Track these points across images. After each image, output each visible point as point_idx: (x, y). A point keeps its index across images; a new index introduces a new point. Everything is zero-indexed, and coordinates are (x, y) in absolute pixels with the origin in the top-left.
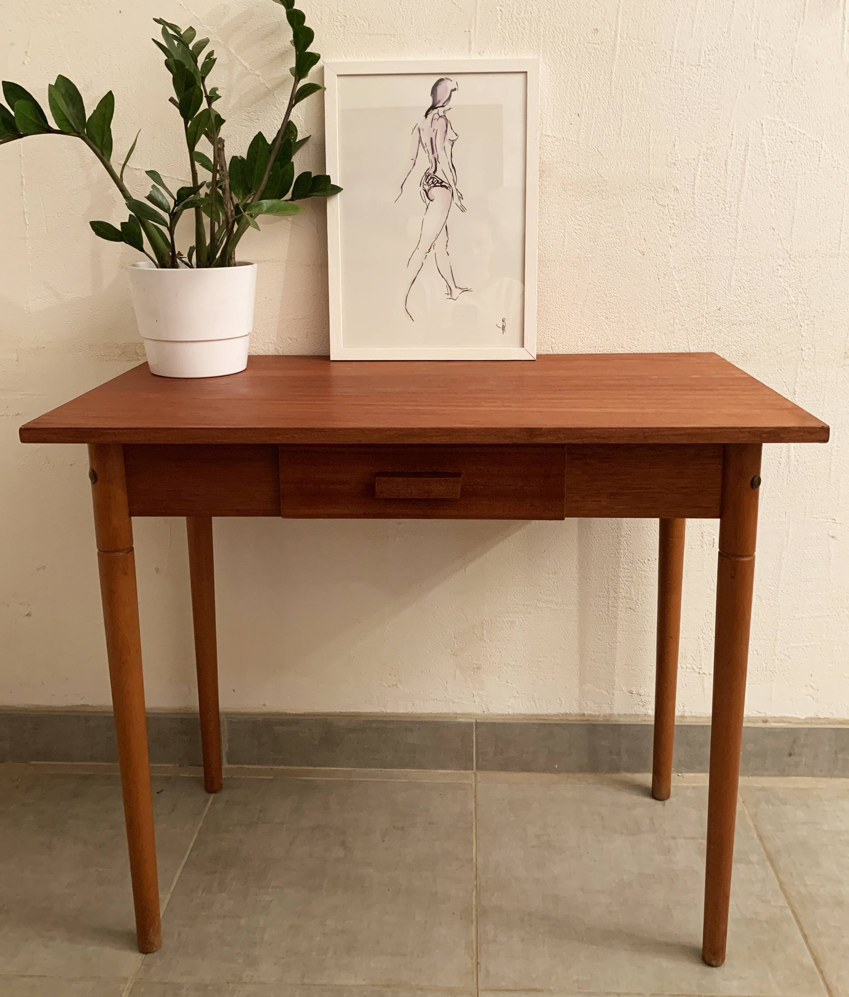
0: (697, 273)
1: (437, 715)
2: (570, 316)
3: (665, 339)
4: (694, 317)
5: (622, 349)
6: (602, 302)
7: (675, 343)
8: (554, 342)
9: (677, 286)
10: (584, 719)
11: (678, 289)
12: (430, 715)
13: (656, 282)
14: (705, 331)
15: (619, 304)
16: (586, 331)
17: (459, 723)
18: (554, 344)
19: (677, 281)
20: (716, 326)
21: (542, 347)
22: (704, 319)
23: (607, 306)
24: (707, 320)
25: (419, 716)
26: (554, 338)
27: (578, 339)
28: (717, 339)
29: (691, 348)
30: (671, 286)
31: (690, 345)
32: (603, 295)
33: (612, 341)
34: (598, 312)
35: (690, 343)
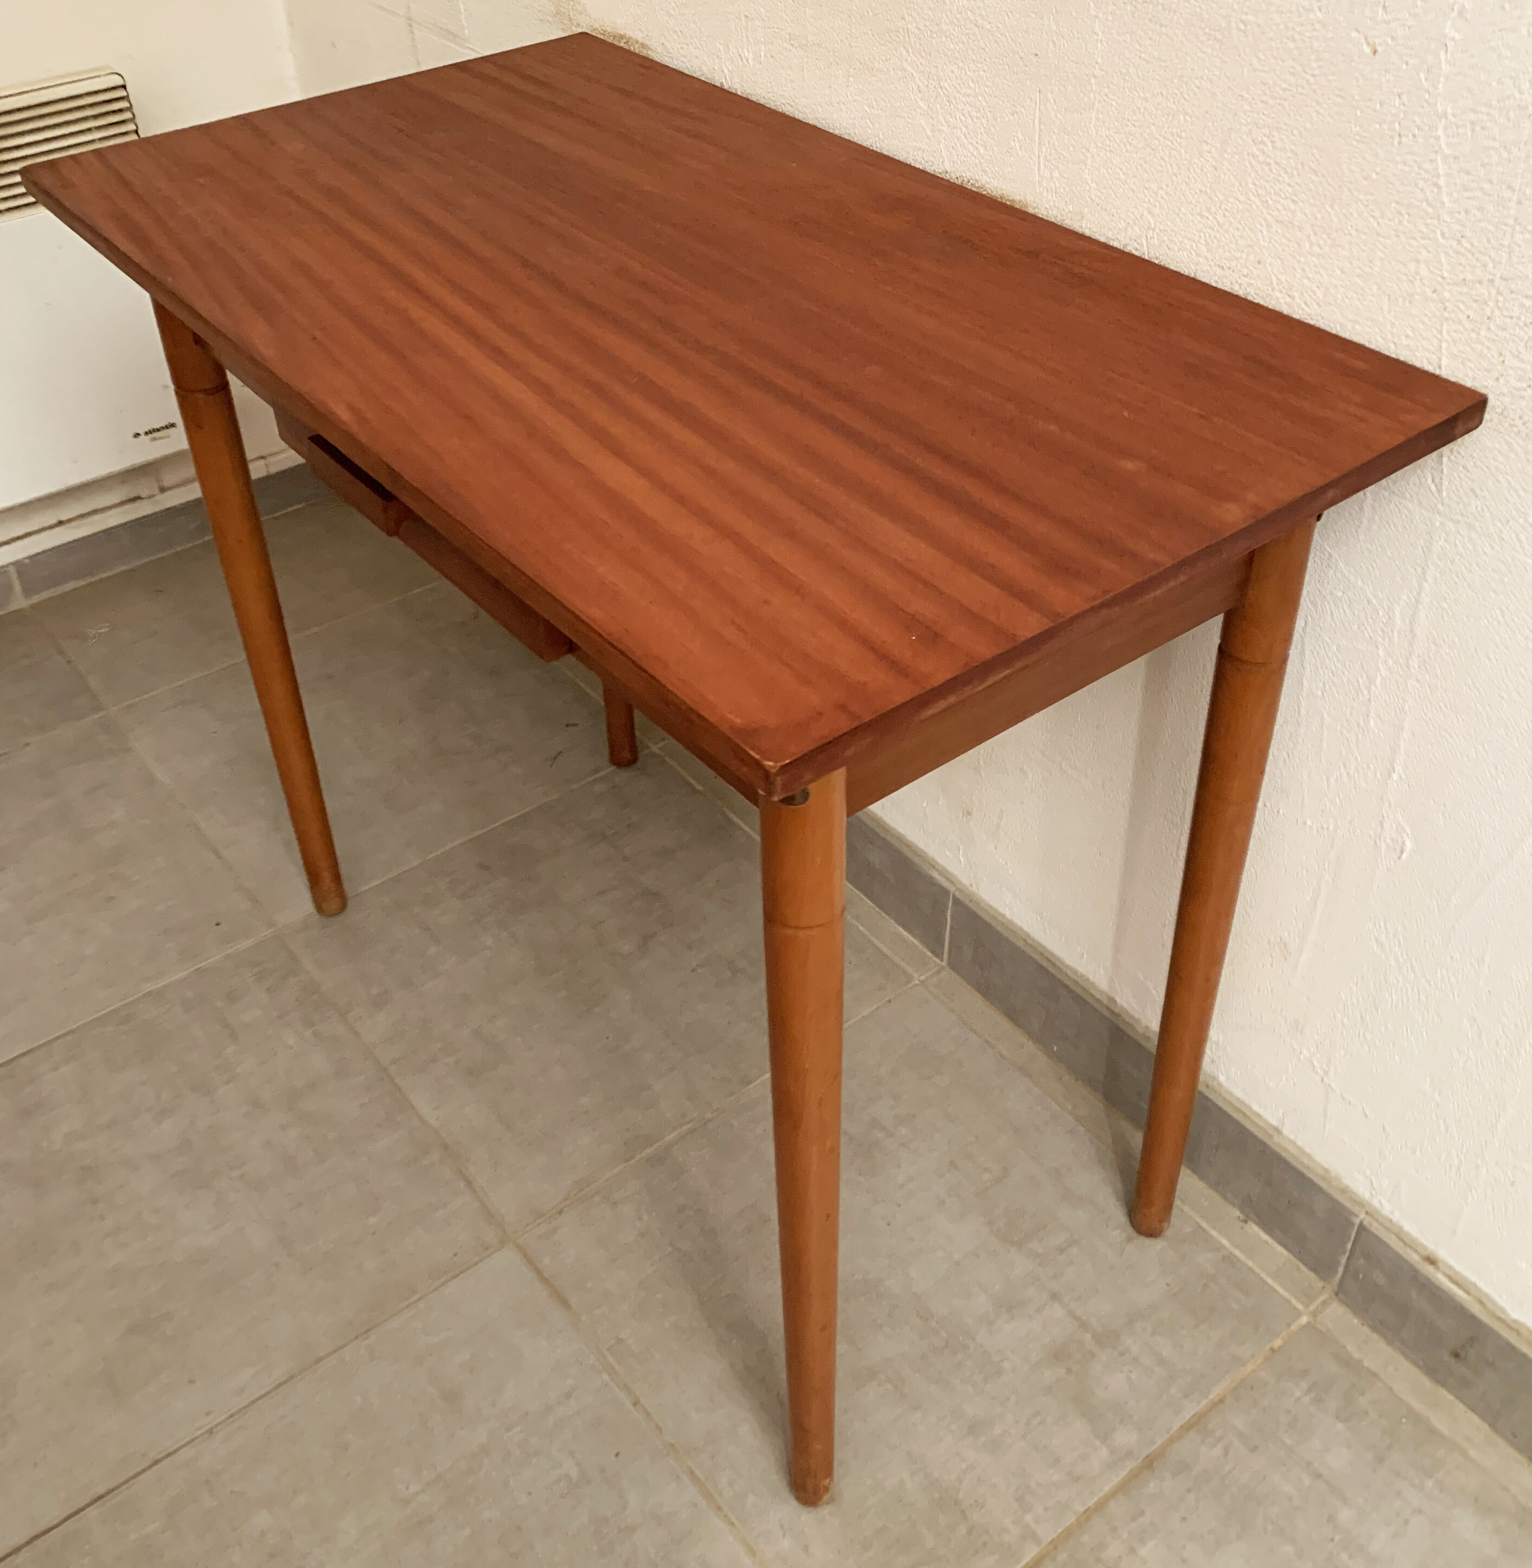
0: (1502, 150)
1: (909, 846)
2: (1192, 170)
3: (1389, 312)
4: (1469, 277)
5: (1288, 300)
6: (1261, 158)
7: (1410, 333)
8: (1153, 226)
9: (1441, 172)
10: (1112, 1007)
11: (1442, 182)
12: (900, 838)
13: (1392, 144)
14: (1489, 329)
15: (1299, 175)
16: (1218, 222)
17: (931, 878)
18: (1153, 230)
19: (1445, 158)
20: (1521, 324)
21: (1129, 229)
22: (1494, 292)
23: (1271, 170)
24: (1501, 298)
25: (887, 829)
26: (1153, 216)
27: (1200, 237)
28: (1516, 363)
29: (1444, 362)
30: (1427, 166)
31: (1444, 351)
32: (1265, 139)
33: (1269, 268)
34: (1250, 181)
35: (1444, 345)
